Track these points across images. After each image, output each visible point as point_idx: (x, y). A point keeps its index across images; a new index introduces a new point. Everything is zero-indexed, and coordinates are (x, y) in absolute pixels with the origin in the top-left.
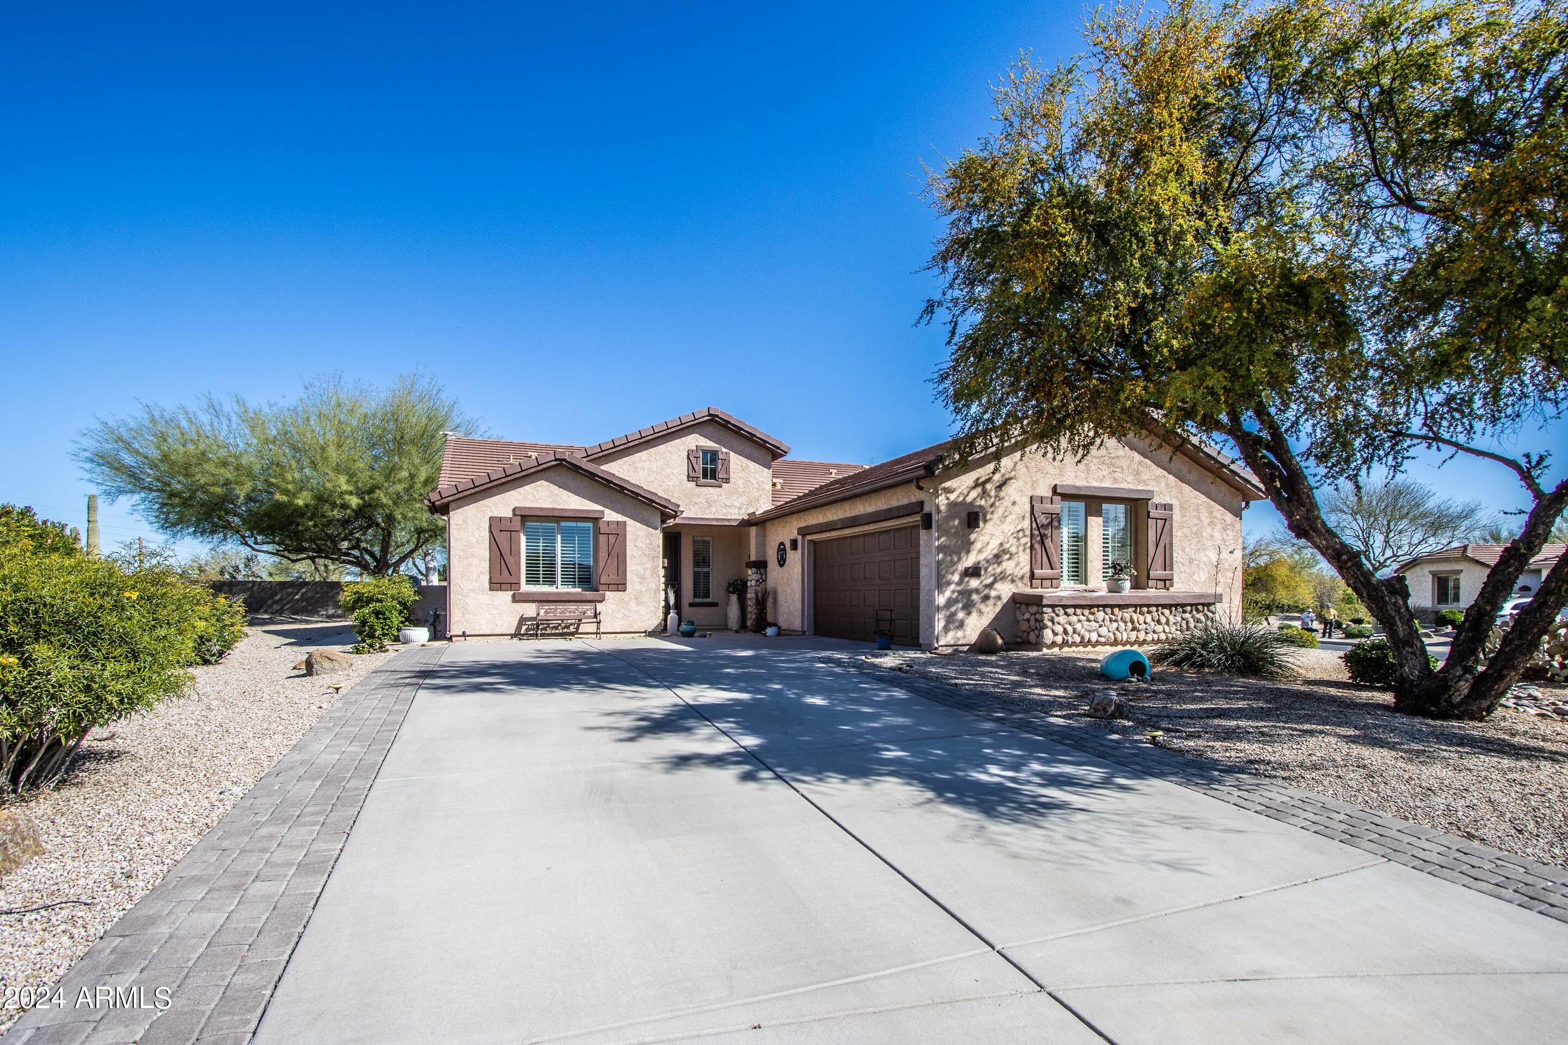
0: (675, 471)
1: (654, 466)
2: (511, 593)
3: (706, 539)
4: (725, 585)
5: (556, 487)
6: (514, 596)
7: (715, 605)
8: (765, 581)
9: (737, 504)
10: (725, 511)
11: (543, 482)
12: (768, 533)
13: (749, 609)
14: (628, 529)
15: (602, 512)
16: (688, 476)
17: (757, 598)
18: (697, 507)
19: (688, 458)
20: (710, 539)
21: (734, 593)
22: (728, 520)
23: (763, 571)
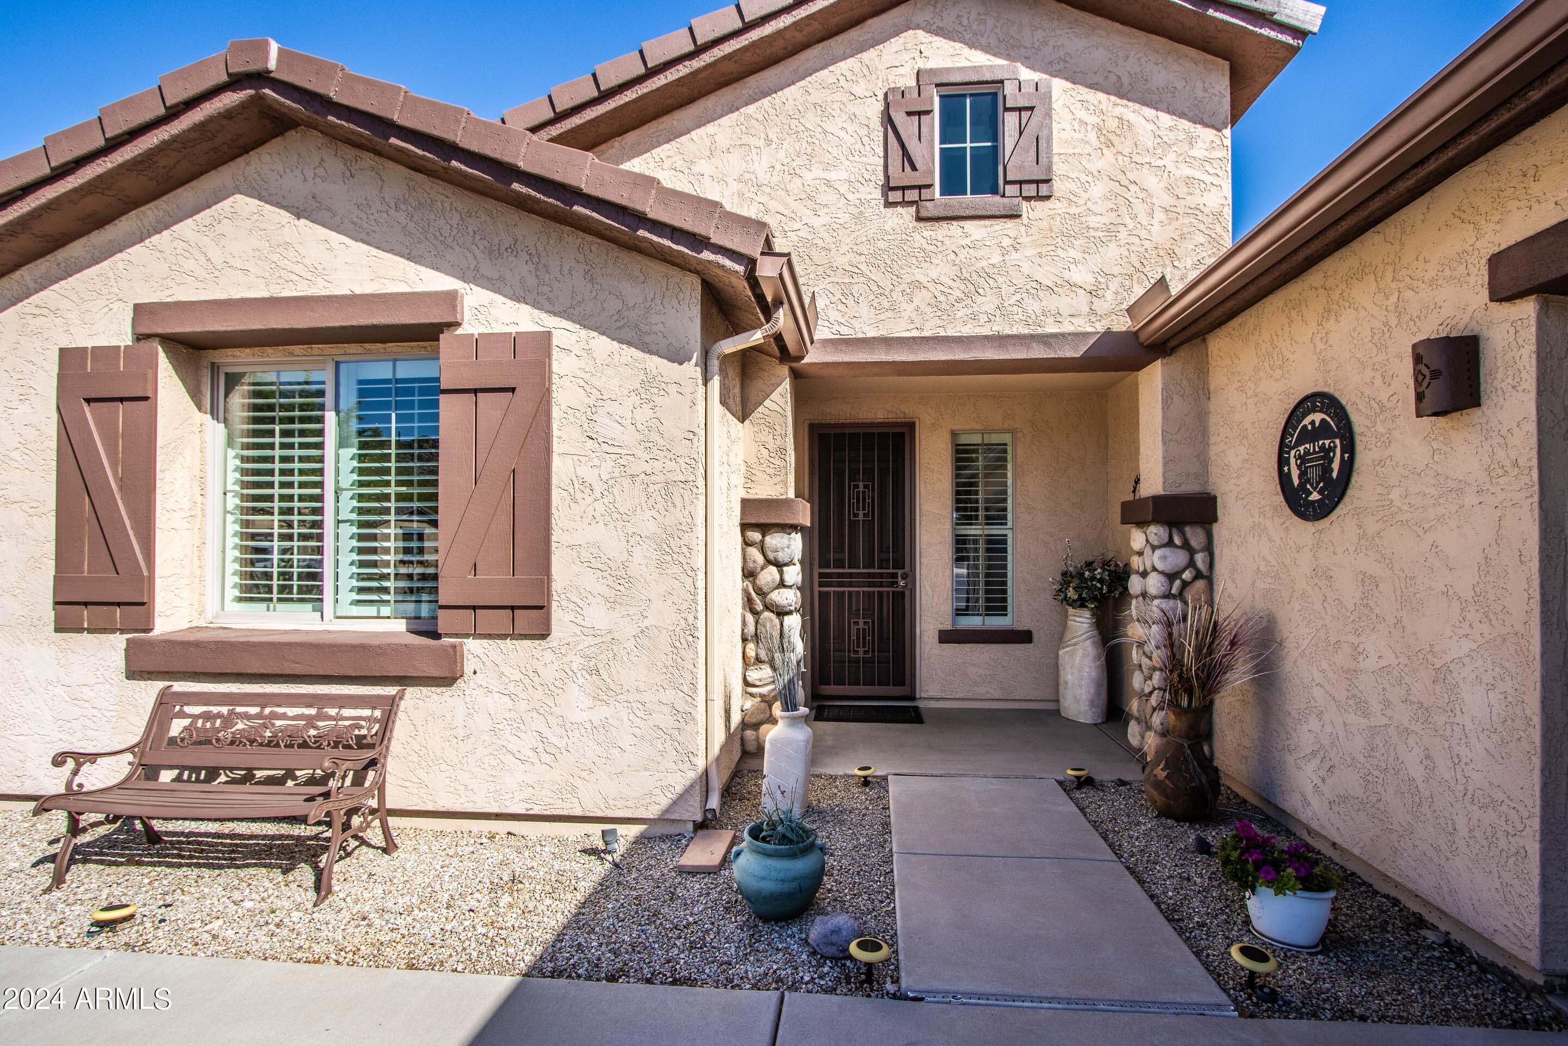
0: (833, 175)
1: (760, 167)
2: (119, 641)
3: (995, 439)
4: (1051, 578)
5: (285, 216)
6: (131, 650)
7: (1024, 637)
8: (1208, 577)
9: (1081, 276)
10: (1033, 306)
11: (242, 203)
12: (1217, 378)
13: (1137, 681)
14: (560, 364)
15: (451, 298)
16: (888, 188)
17: (1174, 663)
18: (920, 298)
19: (888, 121)
20: (1007, 438)
21: (1081, 603)
22: (1045, 339)
23: (1195, 536)
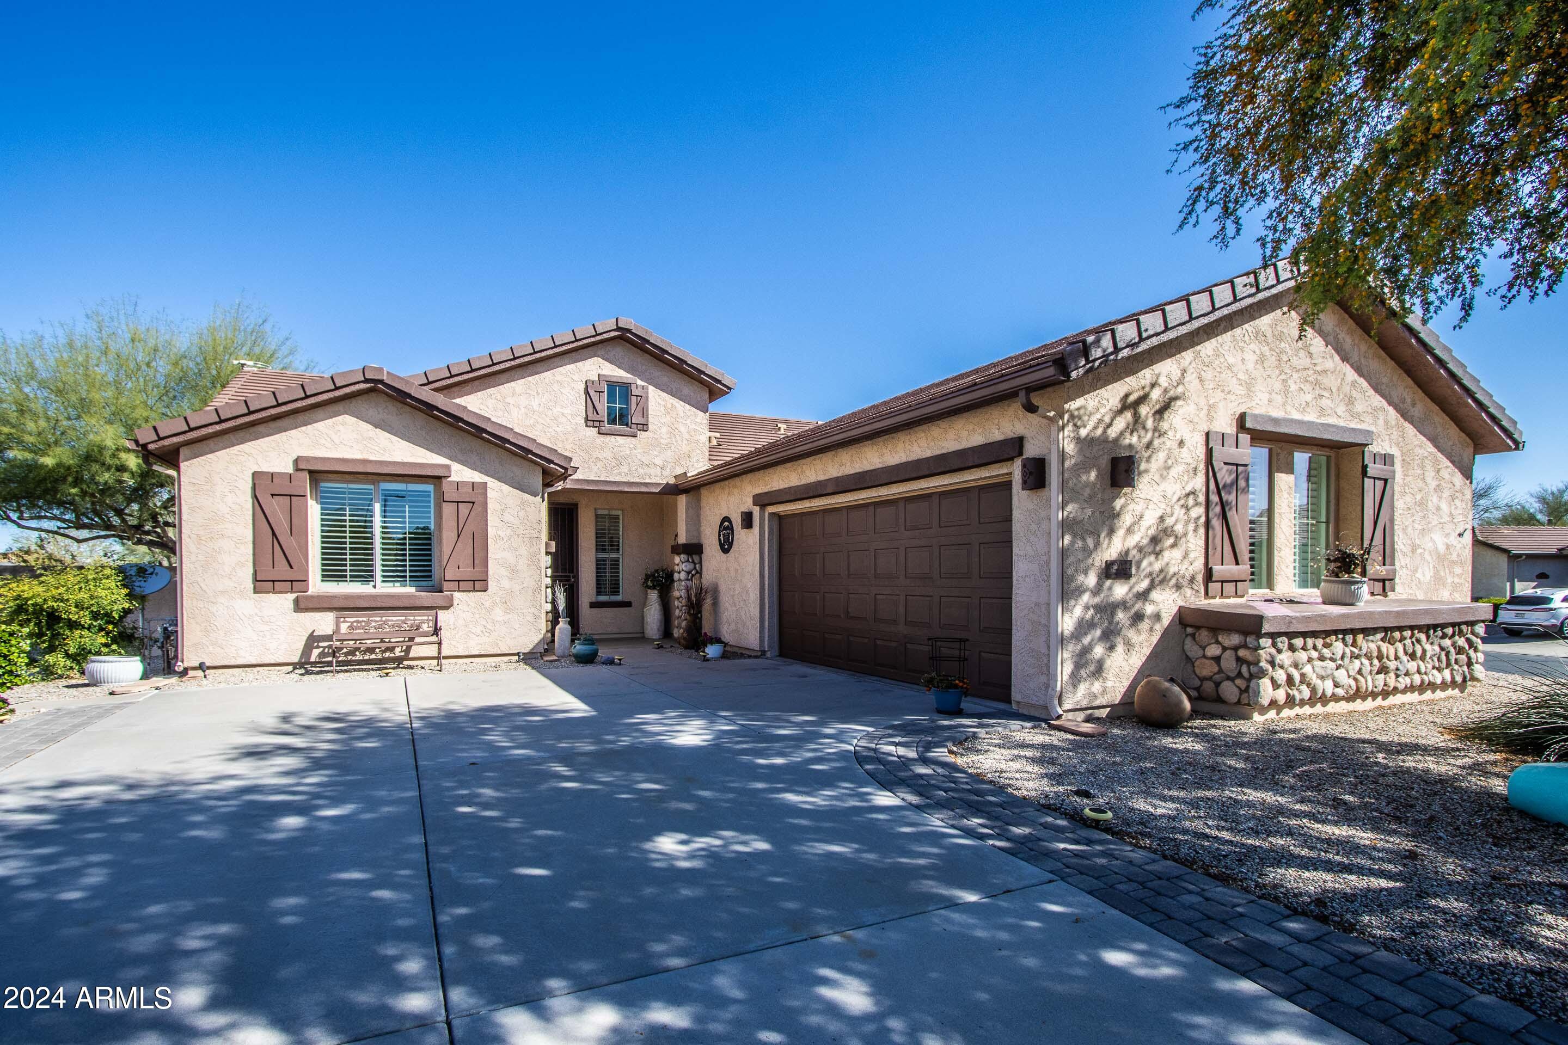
0: (565, 411)
1: (535, 404)
2: (292, 596)
3: (614, 513)
4: (641, 577)
5: (370, 427)
6: (296, 601)
7: (628, 604)
8: (700, 573)
9: (658, 461)
10: (641, 471)
11: (348, 419)
12: (704, 503)
13: (677, 612)
14: (490, 494)
15: (448, 467)
16: (587, 420)
17: (689, 597)
18: (600, 464)
19: (587, 392)
20: (620, 513)
21: (653, 588)
22: (646, 485)
23: (696, 558)
